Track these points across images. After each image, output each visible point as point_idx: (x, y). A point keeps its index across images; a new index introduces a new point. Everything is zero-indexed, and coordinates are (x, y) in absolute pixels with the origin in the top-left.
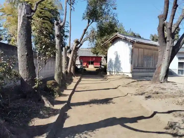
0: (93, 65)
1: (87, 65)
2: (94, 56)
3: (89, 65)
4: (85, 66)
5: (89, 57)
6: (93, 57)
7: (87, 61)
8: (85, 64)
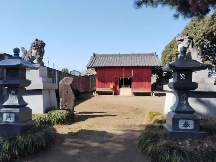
0: (131, 88)
1: (115, 88)
2: (131, 67)
3: (120, 87)
4: (111, 91)
5: (121, 67)
6: (128, 67)
7: (116, 78)
8: (112, 85)
